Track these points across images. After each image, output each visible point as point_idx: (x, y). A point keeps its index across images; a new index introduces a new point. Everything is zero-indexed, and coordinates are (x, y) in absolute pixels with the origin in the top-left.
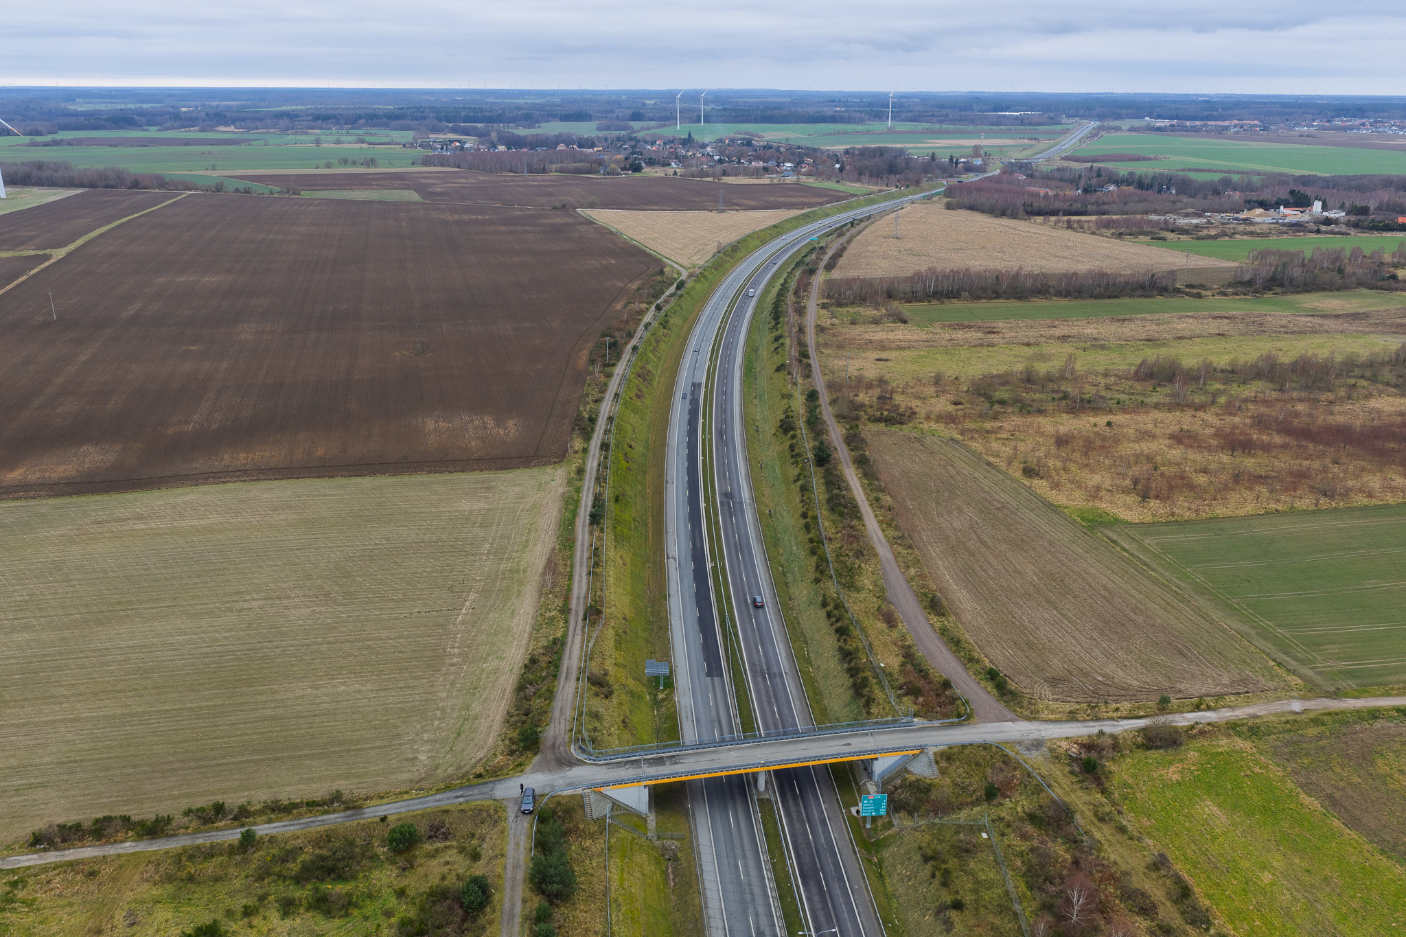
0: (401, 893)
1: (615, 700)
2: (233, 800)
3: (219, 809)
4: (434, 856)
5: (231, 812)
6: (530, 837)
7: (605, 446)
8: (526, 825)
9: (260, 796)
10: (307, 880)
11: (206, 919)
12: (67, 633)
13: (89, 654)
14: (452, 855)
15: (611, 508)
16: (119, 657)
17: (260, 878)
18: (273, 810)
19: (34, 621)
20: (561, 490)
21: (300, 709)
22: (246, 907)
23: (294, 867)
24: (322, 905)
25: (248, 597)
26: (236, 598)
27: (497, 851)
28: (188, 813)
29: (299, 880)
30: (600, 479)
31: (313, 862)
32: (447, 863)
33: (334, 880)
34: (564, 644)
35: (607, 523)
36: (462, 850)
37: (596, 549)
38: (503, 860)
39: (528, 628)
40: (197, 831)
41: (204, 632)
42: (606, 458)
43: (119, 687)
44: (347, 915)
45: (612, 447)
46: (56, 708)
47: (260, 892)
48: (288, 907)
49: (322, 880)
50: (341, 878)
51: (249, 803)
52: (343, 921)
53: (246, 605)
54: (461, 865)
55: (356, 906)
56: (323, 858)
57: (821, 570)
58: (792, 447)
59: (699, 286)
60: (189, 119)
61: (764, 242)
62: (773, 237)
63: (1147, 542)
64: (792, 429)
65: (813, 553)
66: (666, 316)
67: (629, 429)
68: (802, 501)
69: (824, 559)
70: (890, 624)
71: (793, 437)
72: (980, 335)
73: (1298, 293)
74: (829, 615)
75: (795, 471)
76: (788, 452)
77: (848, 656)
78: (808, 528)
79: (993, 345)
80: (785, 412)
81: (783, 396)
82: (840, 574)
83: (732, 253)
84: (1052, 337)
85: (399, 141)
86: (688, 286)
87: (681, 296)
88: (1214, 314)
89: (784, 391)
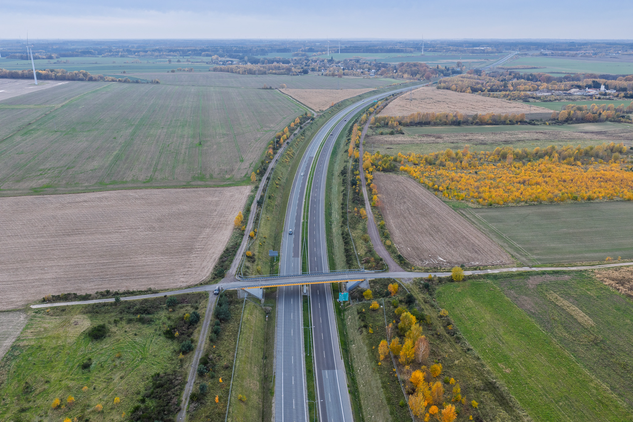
0: (169, 318)
1: (256, 263)
2: (113, 290)
3: (108, 292)
4: (182, 308)
5: (112, 293)
6: (216, 302)
7: (268, 179)
8: (215, 298)
9: (122, 290)
10: (137, 314)
11: (101, 323)
12: (57, 239)
13: (65, 245)
14: (189, 308)
15: (266, 200)
16: (76, 247)
17: (121, 313)
18: (127, 293)
19: (45, 235)
20: (248, 194)
21: (139, 263)
22: (115, 320)
23: (133, 310)
24: (142, 321)
25: (124, 228)
26: (119, 228)
27: (204, 306)
28: (97, 293)
29: (135, 313)
30: (264, 190)
31: (139, 308)
32: (186, 310)
33: (146, 314)
34: (240, 245)
35: (264, 206)
36: (192, 306)
37: (258, 214)
38: (206, 309)
39: (227, 240)
40: (100, 298)
41: (107, 239)
42: (268, 183)
43: (75, 256)
44: (149, 324)
45: (271, 179)
46: (52, 262)
47: (120, 316)
48: (130, 321)
49: (142, 314)
50: (149, 313)
51: (119, 291)
52: (148, 325)
53: (123, 231)
54: (192, 310)
55: (153, 321)
56: (144, 307)
57: (344, 223)
58: (343, 180)
59: (321, 120)
60: (116, 52)
61: (354, 102)
62: (358, 100)
63: (477, 215)
64: (345, 173)
65: (343, 217)
66: (304, 131)
67: (280, 173)
68: (343, 199)
69: (346, 219)
70: (366, 241)
71: (345, 176)
72: (434, 139)
73: (578, 123)
74: (343, 238)
75: (343, 188)
76: (342, 182)
77: (346, 251)
78: (343, 208)
79: (438, 143)
80: (344, 167)
81: (345, 162)
82: (351, 224)
83: (338, 107)
84: (464, 140)
85: (205, 61)
86: (316, 120)
87: (312, 124)
88: (538, 131)
89: (346, 160)
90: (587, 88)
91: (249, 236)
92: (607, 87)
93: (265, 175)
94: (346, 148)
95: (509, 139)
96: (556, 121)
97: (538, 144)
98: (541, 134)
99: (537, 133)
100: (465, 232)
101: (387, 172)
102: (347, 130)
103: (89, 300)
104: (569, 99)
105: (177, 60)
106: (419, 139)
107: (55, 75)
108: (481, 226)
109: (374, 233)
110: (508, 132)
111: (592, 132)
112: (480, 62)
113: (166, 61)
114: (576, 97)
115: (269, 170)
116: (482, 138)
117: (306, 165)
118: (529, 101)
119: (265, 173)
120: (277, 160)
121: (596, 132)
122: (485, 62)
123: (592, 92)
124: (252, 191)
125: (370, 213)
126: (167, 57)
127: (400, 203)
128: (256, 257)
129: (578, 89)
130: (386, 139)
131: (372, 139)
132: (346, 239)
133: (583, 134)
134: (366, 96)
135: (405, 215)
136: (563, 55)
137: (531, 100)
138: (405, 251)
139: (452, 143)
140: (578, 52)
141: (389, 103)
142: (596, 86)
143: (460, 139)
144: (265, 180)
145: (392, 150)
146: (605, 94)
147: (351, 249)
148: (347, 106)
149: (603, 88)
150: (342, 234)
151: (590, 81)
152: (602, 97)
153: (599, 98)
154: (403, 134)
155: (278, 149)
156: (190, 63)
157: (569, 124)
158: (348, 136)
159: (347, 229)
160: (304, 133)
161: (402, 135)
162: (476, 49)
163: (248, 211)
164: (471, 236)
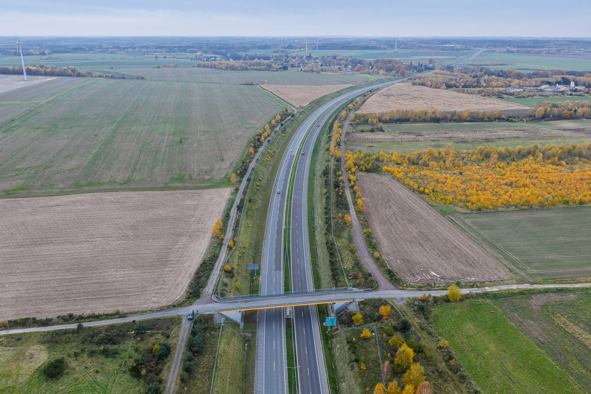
0: (136, 350)
1: (234, 279)
2: (77, 313)
3: (71, 316)
4: (152, 336)
5: (75, 317)
6: (189, 329)
7: (249, 180)
8: (189, 325)
9: (88, 312)
10: (101, 344)
12: (23, 249)
13: (30, 257)
14: (159, 336)
15: (247, 204)
16: (42, 259)
17: (83, 343)
18: (92, 317)
19: (11, 244)
20: (227, 197)
22: (75, 353)
23: (97, 339)
24: (106, 353)
27: (176, 335)
28: (58, 317)
29: (99, 343)
30: (244, 193)
31: (104, 337)
32: (157, 339)
33: (111, 344)
34: (217, 257)
36: (163, 334)
37: (237, 220)
38: (178, 338)
39: (205, 251)
40: (61, 324)
42: (248, 184)
43: (40, 270)
44: (114, 357)
45: (252, 180)
47: (82, 347)
48: (92, 353)
49: (107, 344)
50: (114, 343)
51: (83, 314)
52: (113, 359)
54: (162, 339)
55: (118, 354)
56: (108, 336)
57: (328, 230)
58: (326, 181)
59: (301, 116)
60: (106, 48)
61: (333, 98)
62: (337, 97)
63: (466, 221)
64: (327, 174)
65: (326, 223)
66: (285, 128)
67: (261, 173)
68: (326, 203)
69: (330, 226)
70: (352, 252)
71: (327, 177)
72: (414, 136)
73: (555, 120)
74: (328, 248)
75: (325, 191)
76: (324, 183)
77: (332, 263)
78: (326, 213)
79: (419, 141)
80: (326, 167)
81: (327, 161)
82: (335, 232)
83: (318, 103)
84: (445, 138)
85: (189, 57)
86: (296, 116)
87: (292, 120)
88: (517, 129)
89: (327, 159)
90: (557, 84)
91: (228, 246)
92: (576, 84)
93: (246, 176)
94: (327, 146)
95: (489, 137)
96: (533, 118)
97: (518, 142)
98: (521, 131)
99: (516, 130)
100: (456, 240)
101: (370, 172)
102: (327, 127)
103: (50, 325)
104: (542, 95)
105: (163, 56)
106: (400, 137)
107: (45, 71)
108: (472, 234)
109: (360, 242)
110: (487, 129)
111: (571, 130)
112: (451, 59)
113: (153, 58)
114: (548, 93)
115: (249, 171)
116: (462, 135)
117: (287, 165)
118: (503, 98)
119: (245, 173)
120: (257, 159)
121: (575, 130)
122: (456, 59)
123: (562, 88)
124: (232, 194)
125: (354, 219)
126: (154, 53)
127: (386, 208)
128: (235, 271)
129: (548, 86)
130: (366, 137)
131: (353, 136)
132: (331, 250)
133: (561, 132)
134: (344, 92)
135: (392, 221)
136: (529, 52)
137: (505, 96)
138: (395, 264)
139: (433, 141)
140: (542, 49)
141: (367, 99)
142: (566, 82)
143: (440, 137)
144: (246, 182)
145: (374, 148)
146: (576, 91)
147: (336, 261)
148: (326, 102)
149: (572, 84)
150: (327, 243)
151: (559, 78)
152: (574, 93)
153: (571, 95)
154: (384, 131)
155: (259, 148)
156: (175, 59)
157: (546, 121)
158: (329, 133)
159: (332, 237)
160: (284, 131)
161: (382, 133)
162: (446, 47)
163: (227, 216)
164: (463, 246)
